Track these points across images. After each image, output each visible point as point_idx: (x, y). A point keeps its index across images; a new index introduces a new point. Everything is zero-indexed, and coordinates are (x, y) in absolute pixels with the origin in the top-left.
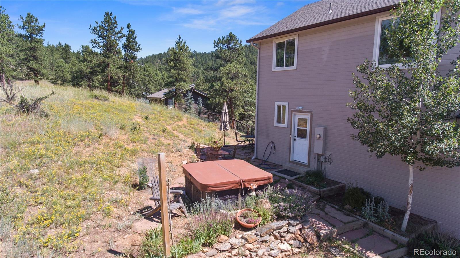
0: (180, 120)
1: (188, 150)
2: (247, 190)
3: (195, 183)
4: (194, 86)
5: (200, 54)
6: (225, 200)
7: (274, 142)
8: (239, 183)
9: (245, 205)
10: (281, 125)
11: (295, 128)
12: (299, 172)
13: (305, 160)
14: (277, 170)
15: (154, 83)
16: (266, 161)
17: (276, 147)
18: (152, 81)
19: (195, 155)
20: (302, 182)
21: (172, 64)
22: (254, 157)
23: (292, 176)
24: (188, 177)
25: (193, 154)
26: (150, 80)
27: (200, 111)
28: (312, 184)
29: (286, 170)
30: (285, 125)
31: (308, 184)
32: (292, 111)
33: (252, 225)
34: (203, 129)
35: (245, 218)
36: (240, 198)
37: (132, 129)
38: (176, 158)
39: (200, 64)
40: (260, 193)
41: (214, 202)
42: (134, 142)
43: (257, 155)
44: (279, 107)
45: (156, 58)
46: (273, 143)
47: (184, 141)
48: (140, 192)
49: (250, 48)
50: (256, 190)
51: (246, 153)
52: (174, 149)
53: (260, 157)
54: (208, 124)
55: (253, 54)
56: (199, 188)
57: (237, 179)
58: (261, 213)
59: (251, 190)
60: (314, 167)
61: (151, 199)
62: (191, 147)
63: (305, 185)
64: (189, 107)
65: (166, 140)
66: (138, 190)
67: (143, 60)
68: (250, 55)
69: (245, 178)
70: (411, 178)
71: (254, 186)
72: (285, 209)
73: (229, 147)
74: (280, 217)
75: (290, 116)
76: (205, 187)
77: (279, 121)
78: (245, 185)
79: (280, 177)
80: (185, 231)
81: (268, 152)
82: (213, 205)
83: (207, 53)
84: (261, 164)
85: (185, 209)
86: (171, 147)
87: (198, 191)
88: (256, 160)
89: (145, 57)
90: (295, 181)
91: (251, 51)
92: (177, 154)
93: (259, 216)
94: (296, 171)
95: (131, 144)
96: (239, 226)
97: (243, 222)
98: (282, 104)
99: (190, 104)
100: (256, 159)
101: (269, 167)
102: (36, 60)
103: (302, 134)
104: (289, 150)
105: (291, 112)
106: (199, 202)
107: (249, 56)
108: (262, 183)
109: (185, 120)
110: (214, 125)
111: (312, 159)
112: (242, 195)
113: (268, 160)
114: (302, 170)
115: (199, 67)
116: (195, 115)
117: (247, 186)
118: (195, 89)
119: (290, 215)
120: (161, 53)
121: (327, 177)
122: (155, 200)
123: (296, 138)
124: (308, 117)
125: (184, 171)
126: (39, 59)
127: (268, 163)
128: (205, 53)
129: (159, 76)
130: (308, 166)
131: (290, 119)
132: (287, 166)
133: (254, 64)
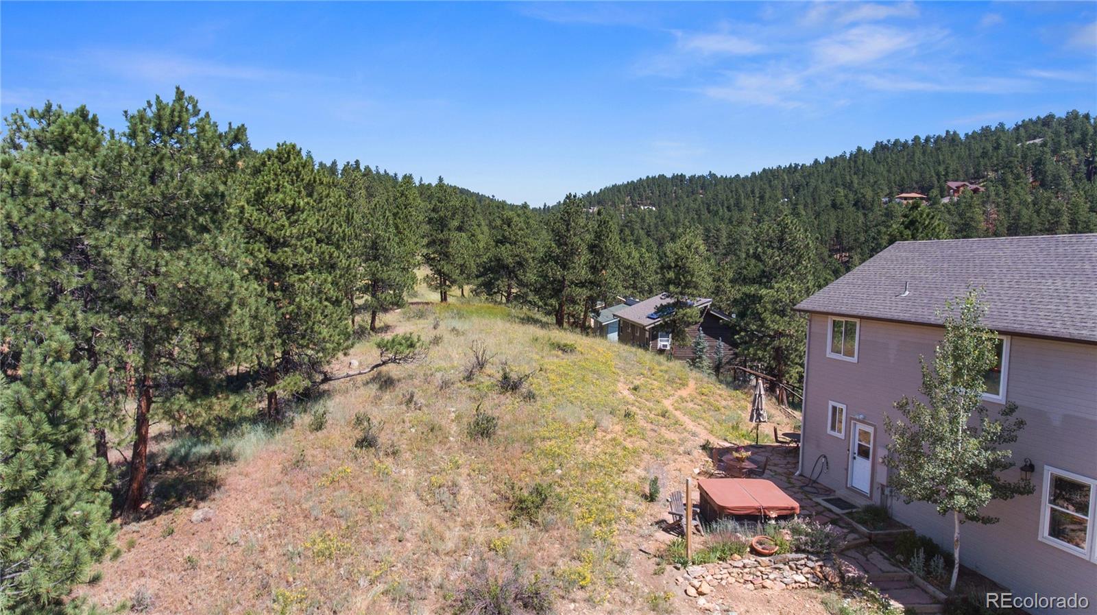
0: (684, 385)
1: (700, 451)
2: (767, 518)
3: (711, 503)
4: (709, 304)
5: (725, 180)
6: (742, 525)
7: (827, 456)
8: (759, 510)
9: (764, 531)
10: (835, 434)
11: (856, 441)
12: (857, 505)
13: (865, 488)
14: (825, 498)
15: (623, 273)
16: (815, 482)
17: (829, 465)
18: (619, 269)
19: (710, 460)
20: (853, 519)
21: (671, 275)
22: (798, 473)
23: (843, 509)
24: (704, 495)
25: (708, 459)
26: (616, 266)
27: (719, 364)
28: (864, 523)
29: (839, 499)
30: (842, 436)
31: (859, 523)
32: (851, 419)
33: (767, 551)
34: (724, 403)
35: (761, 544)
36: (759, 525)
37: (625, 416)
38: (685, 465)
39: (722, 206)
40: (782, 523)
41: (731, 524)
42: (631, 436)
43: (802, 471)
44: (834, 408)
45: (620, 193)
46: (825, 457)
47: (694, 434)
48: (651, 504)
49: (855, 162)
50: (777, 519)
51: (788, 463)
52: (681, 450)
53: (808, 473)
54: (734, 393)
55: (863, 177)
56: (716, 508)
57: (756, 504)
58: (778, 542)
59: (770, 519)
60: (877, 500)
61: (669, 513)
62: (704, 447)
63: (854, 523)
64: (700, 357)
65: (668, 432)
66: (650, 501)
67: (593, 199)
68: (856, 181)
69: (765, 505)
70: (957, 530)
71: (774, 515)
72: (806, 544)
73: (763, 450)
74: (798, 550)
75: (848, 424)
76: (722, 508)
77: (833, 428)
78: (765, 512)
79: (825, 507)
80: (702, 547)
81: (818, 470)
82: (729, 526)
83: (742, 176)
84: (807, 486)
85: (700, 528)
86: (676, 445)
87: (715, 511)
88: (801, 478)
89: (598, 191)
90: (844, 517)
91: (859, 170)
92: (686, 458)
93: (776, 545)
94: (853, 503)
95: (629, 440)
96: (754, 551)
97: (759, 548)
98: (839, 406)
99: (702, 352)
100: (801, 475)
101: (815, 491)
102: (448, 257)
103: (864, 452)
104: (845, 472)
105: (849, 419)
106: (716, 522)
107: (852, 182)
108: (784, 512)
109: (692, 384)
110: (744, 397)
111: (875, 489)
112: (761, 522)
113: (818, 481)
114: (861, 503)
115: (720, 214)
116: (709, 371)
117: (768, 513)
118: (711, 309)
119: (811, 550)
120: (632, 182)
121: (893, 517)
122: (673, 514)
123: (856, 455)
124: (870, 430)
125: (700, 487)
126: (451, 257)
127: (819, 486)
128: (738, 176)
129: (633, 258)
130: (871, 498)
131: (848, 430)
132: (841, 493)
133: (863, 208)
